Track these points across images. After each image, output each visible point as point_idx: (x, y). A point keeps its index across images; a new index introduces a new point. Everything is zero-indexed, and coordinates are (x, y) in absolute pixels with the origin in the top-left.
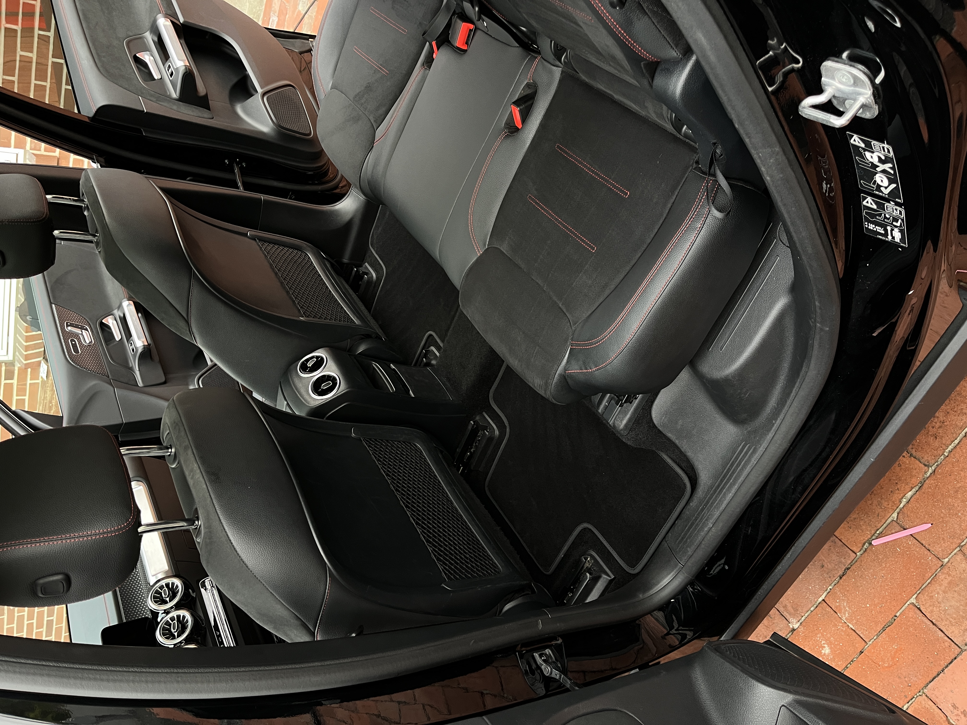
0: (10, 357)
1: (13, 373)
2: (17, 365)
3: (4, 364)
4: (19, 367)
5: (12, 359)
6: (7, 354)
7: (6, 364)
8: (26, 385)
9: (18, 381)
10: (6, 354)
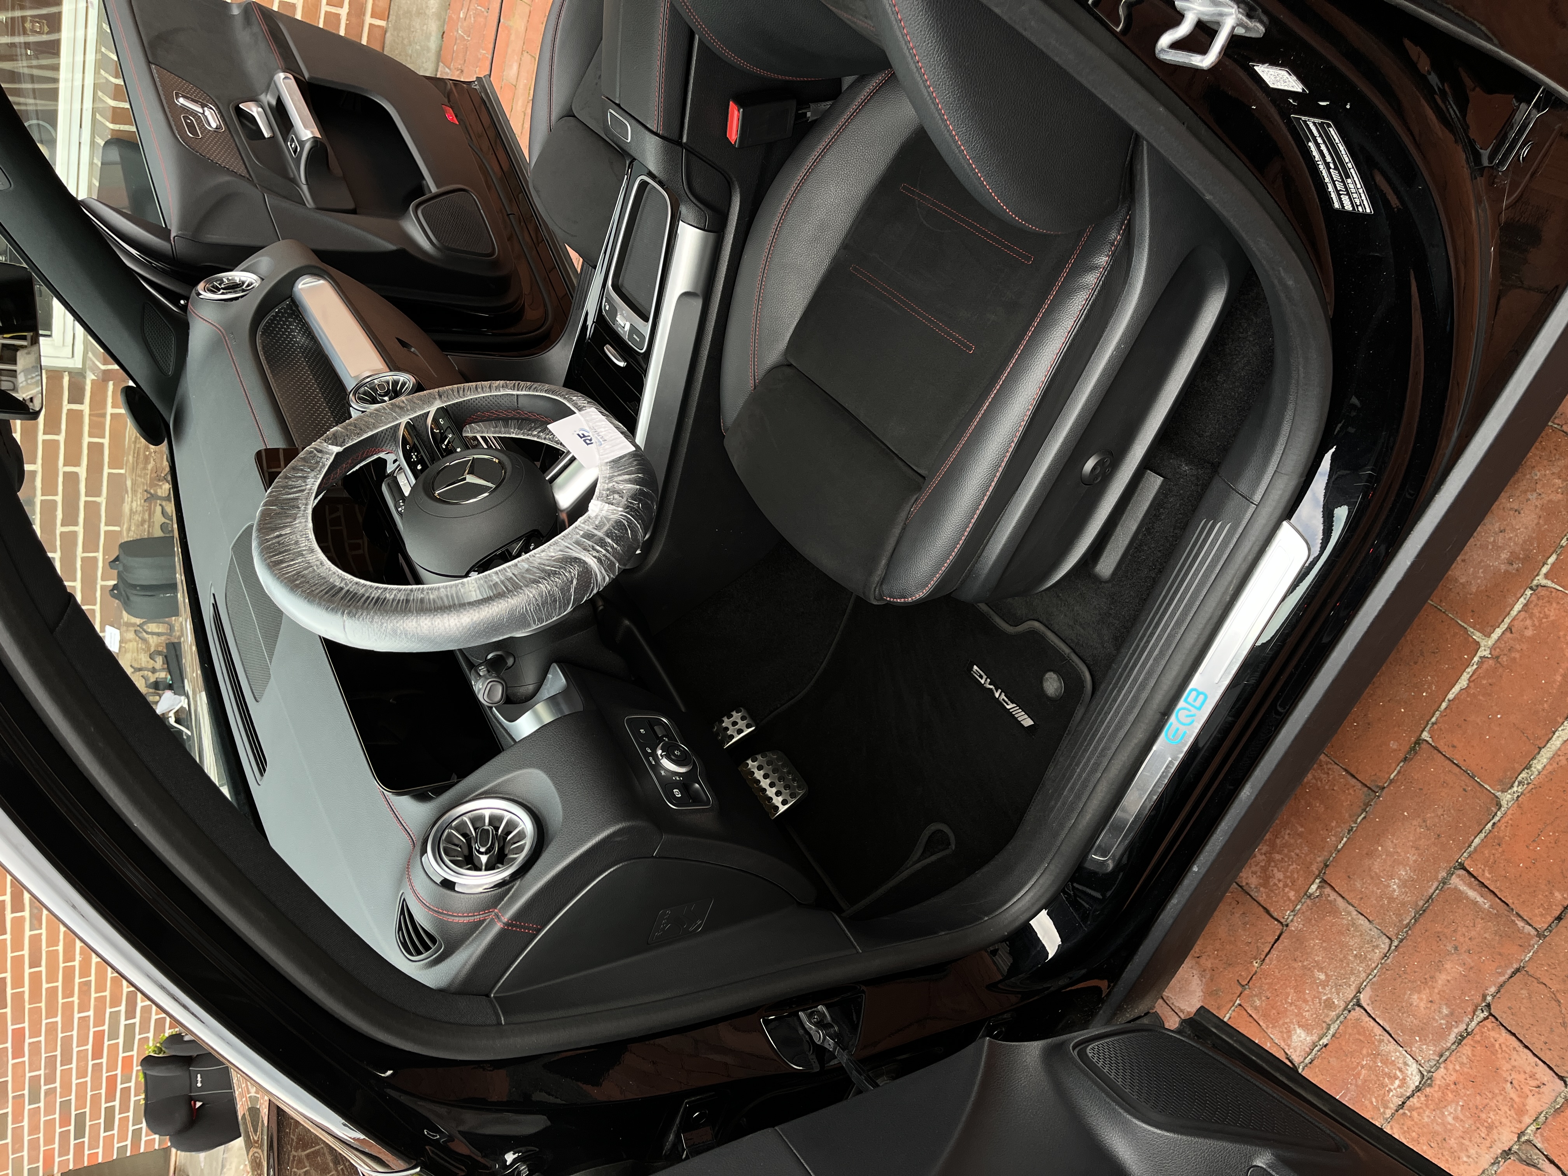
0: (76, 363)
1: (82, 390)
2: (90, 377)
3: (67, 373)
4: (93, 380)
5: (80, 366)
6: (73, 356)
7: (70, 373)
8: (104, 415)
9: (91, 408)
10: (70, 356)
